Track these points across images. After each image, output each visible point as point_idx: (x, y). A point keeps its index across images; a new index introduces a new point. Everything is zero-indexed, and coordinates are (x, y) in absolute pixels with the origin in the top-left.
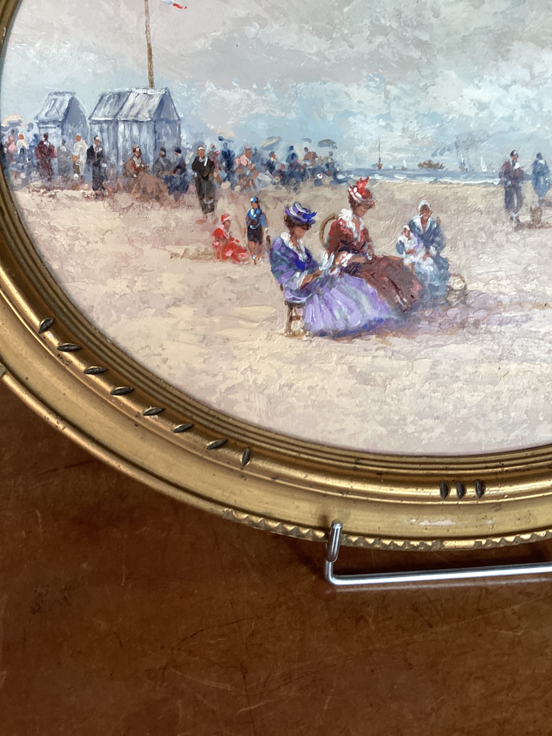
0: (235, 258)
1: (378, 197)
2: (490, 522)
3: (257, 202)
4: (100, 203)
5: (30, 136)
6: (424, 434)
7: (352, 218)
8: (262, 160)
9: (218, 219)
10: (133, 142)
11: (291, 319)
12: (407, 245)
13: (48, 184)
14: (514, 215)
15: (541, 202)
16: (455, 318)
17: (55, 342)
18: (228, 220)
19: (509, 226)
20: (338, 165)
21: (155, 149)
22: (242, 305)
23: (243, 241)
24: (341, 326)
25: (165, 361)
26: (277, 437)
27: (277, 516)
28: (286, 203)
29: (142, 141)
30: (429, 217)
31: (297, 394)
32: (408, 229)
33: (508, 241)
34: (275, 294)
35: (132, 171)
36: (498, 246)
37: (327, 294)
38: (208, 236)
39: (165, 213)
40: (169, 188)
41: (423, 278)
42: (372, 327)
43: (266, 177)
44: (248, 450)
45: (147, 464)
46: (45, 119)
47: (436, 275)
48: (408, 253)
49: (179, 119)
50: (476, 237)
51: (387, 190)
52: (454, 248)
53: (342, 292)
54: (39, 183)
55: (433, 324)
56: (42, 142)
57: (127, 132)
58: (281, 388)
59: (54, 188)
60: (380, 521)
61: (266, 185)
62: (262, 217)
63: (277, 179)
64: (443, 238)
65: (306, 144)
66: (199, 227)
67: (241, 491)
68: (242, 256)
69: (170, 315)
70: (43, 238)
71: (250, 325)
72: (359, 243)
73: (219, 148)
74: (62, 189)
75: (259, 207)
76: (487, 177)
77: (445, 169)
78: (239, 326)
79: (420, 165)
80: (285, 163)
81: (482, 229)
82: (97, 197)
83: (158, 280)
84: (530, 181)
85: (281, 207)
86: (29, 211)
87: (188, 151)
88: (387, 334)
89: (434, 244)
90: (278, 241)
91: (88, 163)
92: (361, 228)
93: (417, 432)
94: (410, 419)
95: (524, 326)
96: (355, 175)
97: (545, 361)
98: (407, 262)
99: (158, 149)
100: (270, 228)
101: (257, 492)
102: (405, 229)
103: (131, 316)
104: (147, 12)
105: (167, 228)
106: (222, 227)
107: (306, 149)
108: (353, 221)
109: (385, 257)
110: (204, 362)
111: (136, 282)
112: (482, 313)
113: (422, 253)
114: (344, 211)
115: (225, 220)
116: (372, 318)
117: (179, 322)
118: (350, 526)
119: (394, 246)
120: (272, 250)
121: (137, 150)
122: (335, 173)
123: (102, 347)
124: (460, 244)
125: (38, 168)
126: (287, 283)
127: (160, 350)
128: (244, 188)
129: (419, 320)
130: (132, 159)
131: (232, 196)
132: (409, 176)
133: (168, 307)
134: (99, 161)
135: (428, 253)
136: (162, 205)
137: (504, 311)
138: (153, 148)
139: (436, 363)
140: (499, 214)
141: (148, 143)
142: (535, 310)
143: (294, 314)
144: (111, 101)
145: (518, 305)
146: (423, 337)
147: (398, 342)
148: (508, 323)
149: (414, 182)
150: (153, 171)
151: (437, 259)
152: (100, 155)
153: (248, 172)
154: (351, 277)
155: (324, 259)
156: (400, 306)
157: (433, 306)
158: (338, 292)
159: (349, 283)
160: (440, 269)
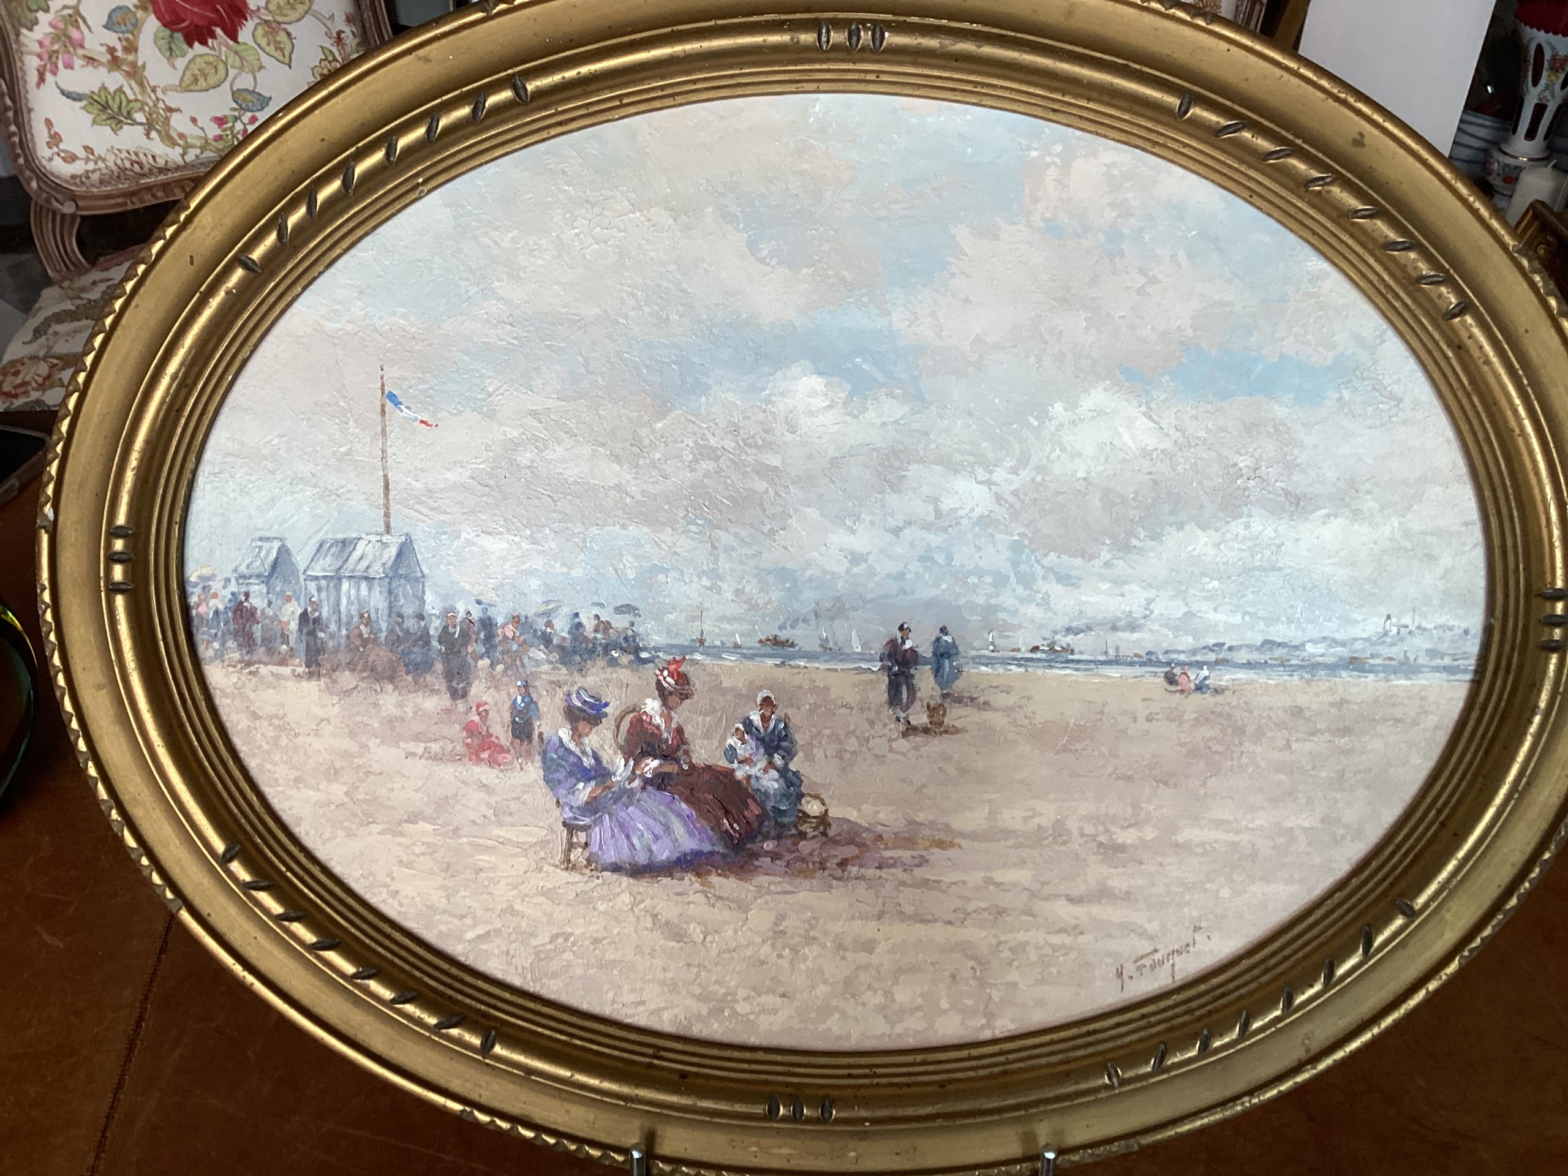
0: (492, 762)
1: (698, 683)
2: (852, 1154)
3: (526, 686)
5: (227, 594)
6: (763, 1017)
7: (660, 711)
10: (359, 603)
11: (571, 846)
12: (740, 752)
13: (248, 658)
14: (902, 715)
15: (944, 696)
16: (811, 854)
17: (245, 876)
18: (486, 711)
20: (642, 639)
21: (390, 616)
22: (500, 824)
24: (642, 859)
25: (395, 894)
29: (372, 604)
30: (773, 713)
31: (575, 948)
32: (741, 727)
33: (891, 750)
34: (548, 811)
35: (358, 642)
36: (876, 756)
37: (622, 814)
38: (456, 730)
39: (400, 698)
40: (406, 665)
41: (763, 798)
42: (687, 862)
44: (493, 1030)
45: (360, 1038)
46: (247, 572)
47: (784, 795)
48: (740, 762)
49: (423, 577)
50: (841, 743)
51: (710, 674)
52: (809, 757)
53: (644, 811)
54: (236, 656)
55: (778, 862)
56: (242, 602)
57: (353, 592)
58: (554, 938)
59: (255, 662)
61: (538, 663)
62: (532, 706)
63: (555, 656)
64: (793, 743)
65: (596, 611)
66: (445, 718)
67: (488, 1083)
68: (505, 758)
69: (401, 834)
70: (239, 728)
72: (669, 747)
73: (476, 614)
74: (266, 664)
75: (528, 694)
76: (861, 660)
77: (797, 648)
79: (761, 641)
80: (564, 634)
81: (854, 731)
82: (311, 675)
83: (388, 786)
86: (221, 690)
87: (433, 618)
88: (709, 873)
89: (780, 752)
90: (555, 739)
91: (300, 630)
92: (674, 726)
93: (752, 1013)
94: (741, 993)
95: (917, 871)
97: (950, 923)
98: (739, 775)
99: (394, 615)
100: (543, 722)
101: (510, 1087)
102: (737, 729)
103: (350, 835)
104: (384, 432)
105: (402, 718)
106: (476, 718)
108: (661, 716)
109: (709, 767)
110: (448, 898)
111: (357, 788)
112: (850, 851)
113: (762, 764)
114: (649, 701)
115: (481, 709)
116: (687, 849)
117: (414, 843)
119: (721, 753)
120: (545, 751)
121: (366, 615)
124: (818, 752)
125: (236, 636)
126: (565, 796)
127: (388, 880)
128: (508, 667)
129: (756, 855)
130: (358, 627)
132: (744, 656)
133: (401, 823)
134: (315, 629)
135: (771, 764)
136: (396, 688)
137: (886, 848)
138: (386, 612)
139: (782, 917)
140: (878, 712)
141: (380, 607)
142: (935, 850)
143: (575, 840)
144: (333, 550)
145: (907, 840)
146: (762, 879)
147: (725, 884)
148: (893, 866)
149: (749, 664)
150: (386, 644)
151: (783, 772)
152: (317, 621)
153: (515, 647)
154: (657, 793)
155: (620, 767)
156: (731, 837)
157: (779, 837)
158: (637, 812)
159: (654, 800)
160: (788, 787)
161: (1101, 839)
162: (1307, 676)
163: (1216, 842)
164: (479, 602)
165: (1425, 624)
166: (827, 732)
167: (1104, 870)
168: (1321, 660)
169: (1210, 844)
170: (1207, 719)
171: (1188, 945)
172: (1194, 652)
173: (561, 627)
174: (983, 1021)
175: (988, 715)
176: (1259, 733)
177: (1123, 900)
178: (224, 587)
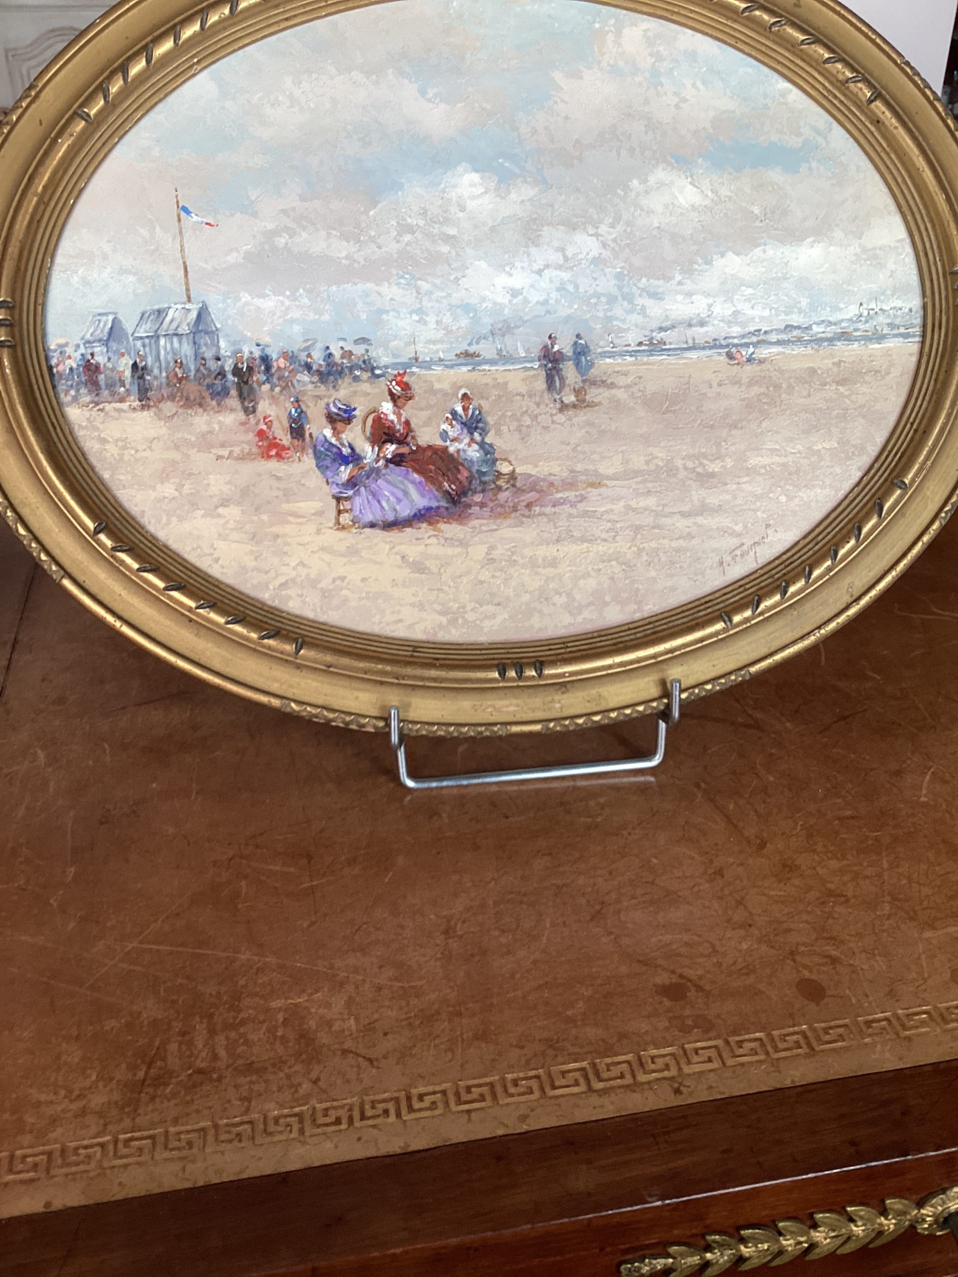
0: (279, 456)
1: (417, 388)
2: (558, 705)
3: (297, 401)
4: (145, 413)
5: (78, 355)
6: (485, 622)
7: (392, 411)
8: (299, 361)
9: (259, 420)
10: (175, 354)
11: (339, 512)
12: (450, 433)
13: (96, 399)
15: (584, 381)
16: (506, 502)
17: (109, 543)
19: (553, 408)
20: (375, 361)
21: (195, 359)
22: (288, 502)
23: (285, 439)
24: (391, 517)
25: (217, 560)
26: (332, 629)
27: (337, 708)
28: (326, 400)
29: (183, 352)
30: (470, 404)
31: (350, 587)
32: (450, 417)
33: (553, 422)
34: (321, 489)
35: (175, 381)
36: (544, 428)
37: (373, 486)
38: (251, 436)
39: (209, 418)
40: (211, 394)
41: (470, 464)
42: (422, 515)
43: (305, 377)
44: (300, 640)
46: (92, 339)
47: (484, 461)
48: (452, 441)
49: (217, 330)
50: (518, 420)
51: (425, 382)
52: (499, 433)
53: (388, 482)
54: (88, 399)
55: (485, 509)
56: (89, 361)
57: (168, 346)
58: (334, 581)
59: (102, 402)
60: (443, 709)
61: (305, 384)
62: (303, 415)
63: (315, 378)
64: (486, 423)
65: (342, 344)
66: (242, 428)
67: (299, 684)
68: (286, 454)
69: (219, 516)
70: (94, 450)
71: (301, 520)
72: (401, 435)
73: (257, 353)
74: (110, 403)
75: (299, 406)
76: (525, 362)
78: (289, 523)
79: (457, 355)
80: (322, 363)
81: (526, 412)
82: (143, 407)
83: (205, 482)
84: (571, 362)
85: (322, 404)
86: (79, 425)
88: (438, 522)
89: (478, 430)
90: (321, 438)
91: (133, 376)
92: (403, 420)
93: (478, 619)
94: (469, 607)
95: (581, 506)
96: (393, 369)
97: (605, 540)
98: (452, 449)
99: (199, 358)
100: (312, 425)
101: (315, 684)
102: (447, 418)
103: (181, 519)
104: (181, 232)
105: (211, 432)
106: (264, 427)
107: (342, 348)
108: (394, 413)
109: (430, 447)
110: (256, 559)
111: (184, 485)
112: (533, 496)
113: (467, 440)
114: (384, 404)
115: (267, 420)
116: (421, 507)
117: (228, 522)
118: (413, 715)
119: (438, 435)
120: (315, 446)
121: (179, 361)
122: (373, 369)
123: (154, 548)
124: (504, 429)
125: (86, 385)
126: (332, 477)
127: (212, 551)
128: (283, 389)
129: (469, 506)
130: (174, 370)
131: (273, 397)
132: (446, 366)
133: (217, 507)
134: (143, 374)
135: (472, 440)
136: (205, 410)
137: (557, 492)
138: (193, 358)
139: (492, 548)
140: (541, 396)
141: (188, 353)
142: (589, 489)
143: (342, 508)
144: (152, 317)
145: (570, 485)
146: (475, 523)
147: (450, 529)
148: (562, 504)
149: (452, 372)
150: (195, 379)
151: (482, 445)
152: (144, 368)
153: (287, 374)
154: (396, 468)
155: (368, 452)
156: (449, 493)
157: (483, 491)
158: (385, 483)
159: (395, 474)
160: (486, 455)
161: (699, 470)
162: (816, 347)
163: (772, 464)
164: (258, 345)
165: (885, 307)
166: (509, 414)
167: (703, 493)
168: (823, 335)
169: (769, 466)
170: (756, 382)
171: (763, 538)
172: (743, 336)
173: (318, 357)
174: (636, 607)
175: (614, 391)
176: (790, 388)
177: (717, 512)
178: (76, 351)
